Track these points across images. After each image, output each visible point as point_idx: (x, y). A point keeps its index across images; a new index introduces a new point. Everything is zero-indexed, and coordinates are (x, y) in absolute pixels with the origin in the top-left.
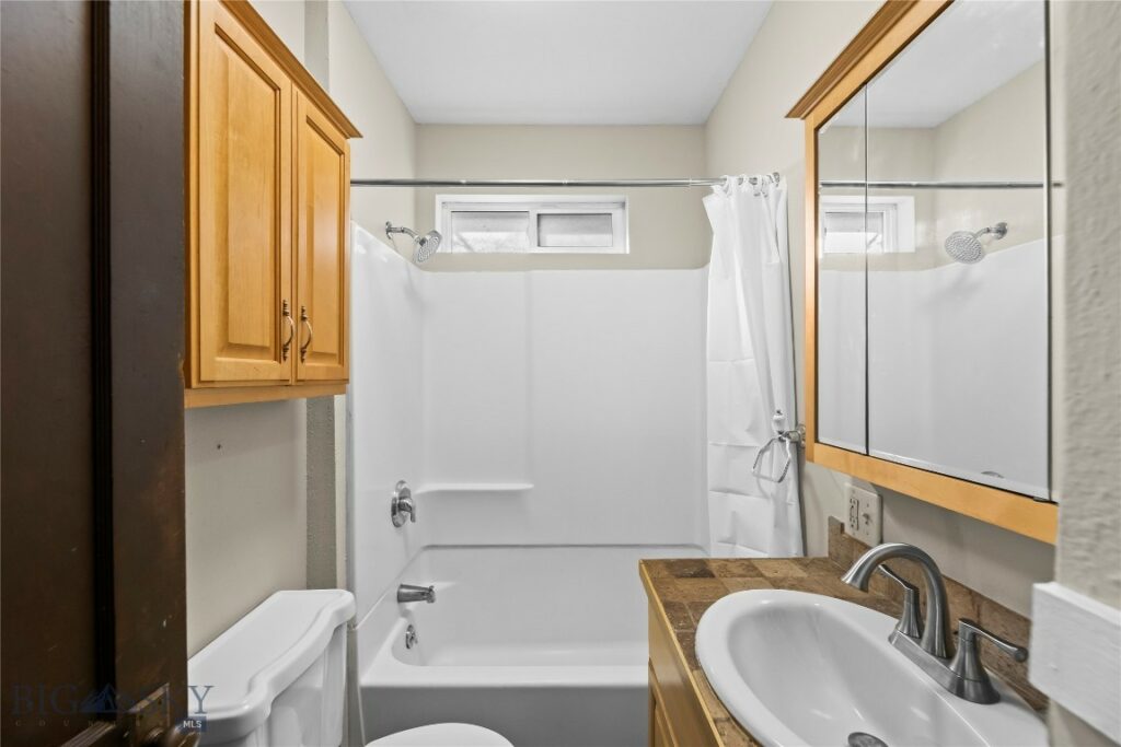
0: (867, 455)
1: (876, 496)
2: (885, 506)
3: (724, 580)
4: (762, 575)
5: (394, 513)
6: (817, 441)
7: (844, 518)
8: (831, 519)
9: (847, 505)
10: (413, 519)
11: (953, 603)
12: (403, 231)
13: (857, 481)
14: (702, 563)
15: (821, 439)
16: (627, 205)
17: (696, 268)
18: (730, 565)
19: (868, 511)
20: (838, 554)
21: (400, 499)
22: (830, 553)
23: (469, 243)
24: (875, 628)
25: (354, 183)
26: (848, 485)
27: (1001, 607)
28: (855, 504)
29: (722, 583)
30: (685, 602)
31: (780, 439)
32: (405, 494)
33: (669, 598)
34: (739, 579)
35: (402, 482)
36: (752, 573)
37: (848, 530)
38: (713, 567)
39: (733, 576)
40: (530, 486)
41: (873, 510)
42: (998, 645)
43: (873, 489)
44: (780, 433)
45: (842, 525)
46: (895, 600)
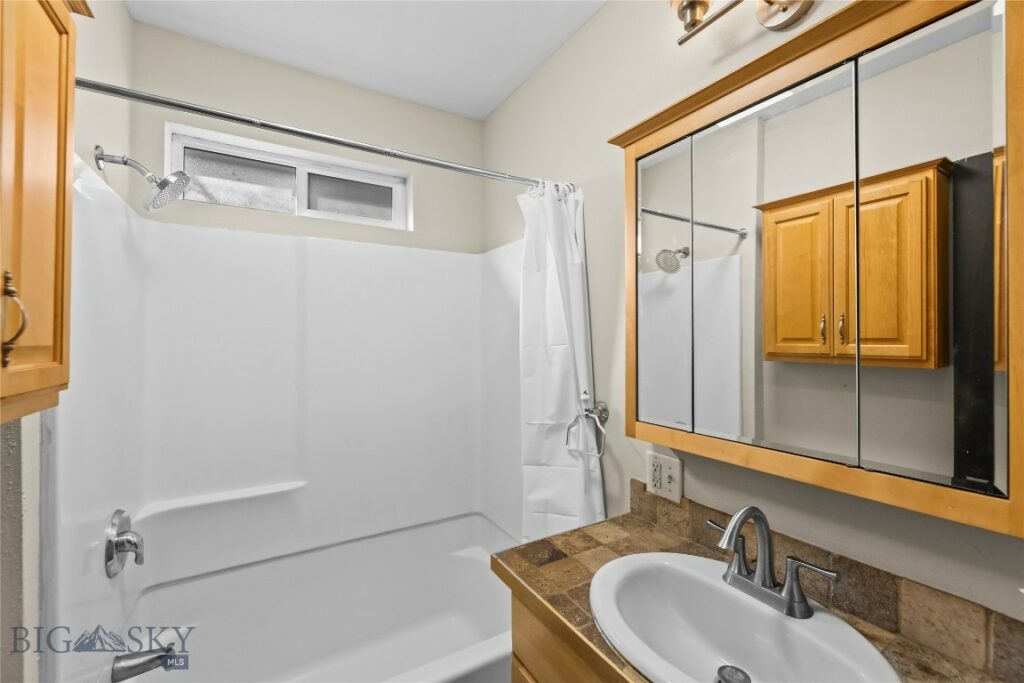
0: (693, 432)
1: (678, 460)
2: (685, 467)
3: (576, 556)
4: (599, 544)
5: (109, 557)
6: (637, 420)
7: (647, 480)
8: (633, 482)
9: (649, 469)
10: (139, 559)
11: (750, 539)
12: (125, 163)
13: (657, 448)
14: (545, 543)
15: (640, 419)
16: (411, 182)
17: (476, 253)
18: (572, 540)
19: (672, 472)
20: (641, 509)
21: (119, 535)
22: (632, 509)
23: (210, 190)
24: (709, 572)
25: (80, 83)
26: (650, 452)
27: (789, 538)
28: (657, 468)
29: (577, 561)
30: (565, 592)
31: (587, 416)
32: (124, 526)
33: (548, 593)
34: (587, 553)
35: (119, 512)
36: (590, 544)
37: (650, 489)
38: (559, 544)
39: (581, 551)
40: (300, 483)
41: (676, 472)
42: (821, 573)
43: (672, 453)
44: (586, 410)
45: (645, 485)
46: (698, 541)
